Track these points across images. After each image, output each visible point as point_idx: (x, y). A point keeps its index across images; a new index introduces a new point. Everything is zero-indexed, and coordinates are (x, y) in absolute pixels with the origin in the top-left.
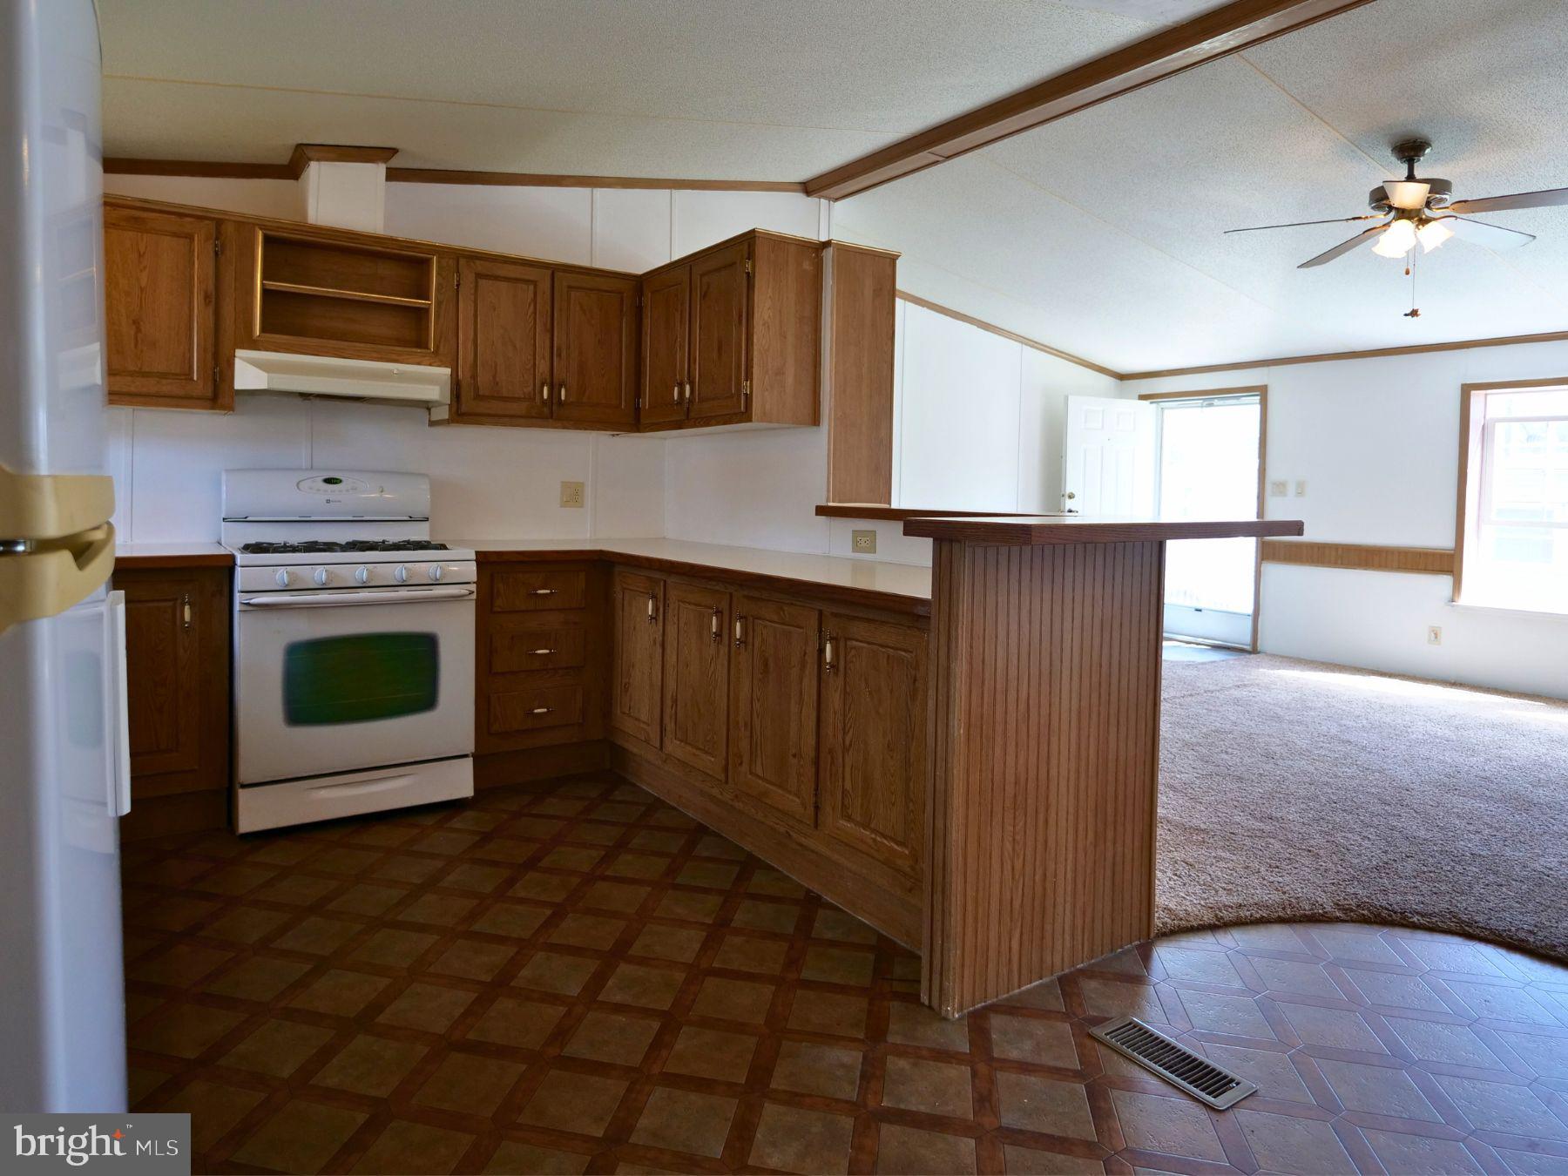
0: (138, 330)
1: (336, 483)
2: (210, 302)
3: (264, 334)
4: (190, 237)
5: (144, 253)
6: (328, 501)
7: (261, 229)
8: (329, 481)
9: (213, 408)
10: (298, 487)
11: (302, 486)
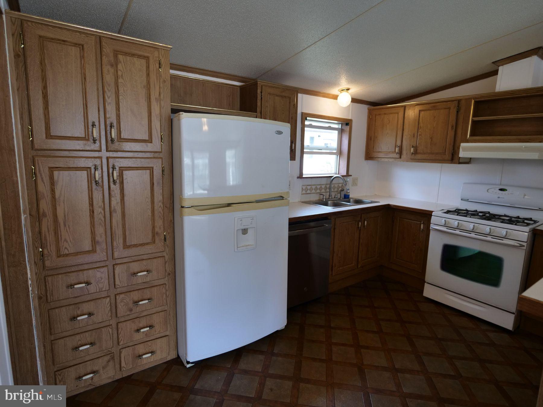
0: (432, 140)
1: (504, 191)
2: (453, 128)
3: (471, 137)
4: (449, 108)
5: (436, 116)
6: (499, 197)
7: (473, 99)
8: (501, 190)
9: (451, 163)
10: (487, 191)
11: (489, 191)
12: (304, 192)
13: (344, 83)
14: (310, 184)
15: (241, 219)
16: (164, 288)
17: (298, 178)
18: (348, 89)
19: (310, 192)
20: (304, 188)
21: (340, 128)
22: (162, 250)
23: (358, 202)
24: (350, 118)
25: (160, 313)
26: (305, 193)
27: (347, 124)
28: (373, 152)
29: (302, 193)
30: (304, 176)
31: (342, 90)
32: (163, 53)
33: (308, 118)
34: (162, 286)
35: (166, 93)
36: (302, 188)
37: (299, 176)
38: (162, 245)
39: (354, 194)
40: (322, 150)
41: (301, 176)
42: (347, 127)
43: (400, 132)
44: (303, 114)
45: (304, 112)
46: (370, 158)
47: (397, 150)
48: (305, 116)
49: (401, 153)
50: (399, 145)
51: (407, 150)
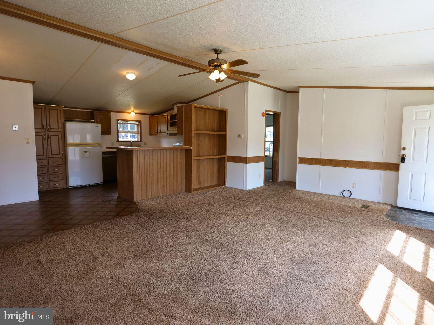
13: (132, 109)
14: (122, 144)
17: (117, 141)
18: (134, 111)
21: (137, 123)
22: (62, 157)
24: (140, 120)
27: (139, 122)
28: (151, 132)
30: (119, 141)
31: (132, 111)
32: (61, 108)
38: (62, 155)
40: (129, 132)
42: (139, 123)
43: (157, 125)
44: (117, 119)
45: (118, 118)
46: (151, 134)
47: (156, 131)
48: (118, 120)
49: (157, 133)
50: (157, 129)
51: (158, 132)
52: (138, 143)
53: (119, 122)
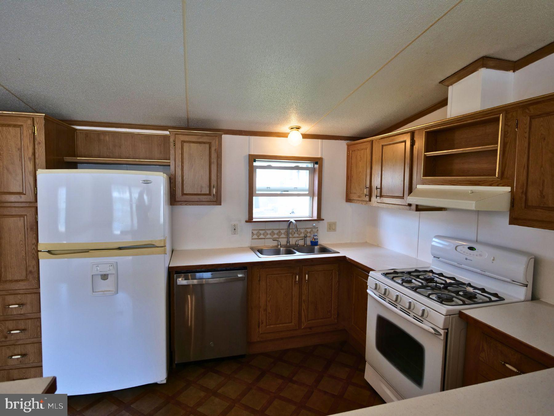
1: (473, 250)
3: (424, 178)
6: (466, 259)
8: (470, 248)
9: (410, 210)
10: (456, 249)
11: (458, 249)
12: (255, 237)
13: (294, 121)
14: (264, 229)
15: (97, 265)
16: (38, 322)
17: (246, 222)
18: (298, 128)
19: (264, 237)
20: (255, 232)
21: (312, 166)
22: (36, 287)
23: (324, 250)
24: (319, 156)
25: (35, 345)
26: (257, 237)
27: (316, 163)
28: (351, 193)
29: (253, 238)
30: (254, 220)
31: (292, 128)
32: (38, 121)
33: (256, 160)
34: (36, 320)
35: (41, 152)
36: (252, 233)
37: (247, 219)
38: (36, 283)
39: (323, 241)
40: (288, 191)
41: (250, 219)
42: (316, 166)
43: (369, 171)
44: (250, 156)
45: (252, 153)
46: (348, 200)
47: (366, 191)
48: (253, 158)
49: (370, 196)
50: (368, 185)
51: (375, 192)
52: (309, 225)
53: (255, 164)
